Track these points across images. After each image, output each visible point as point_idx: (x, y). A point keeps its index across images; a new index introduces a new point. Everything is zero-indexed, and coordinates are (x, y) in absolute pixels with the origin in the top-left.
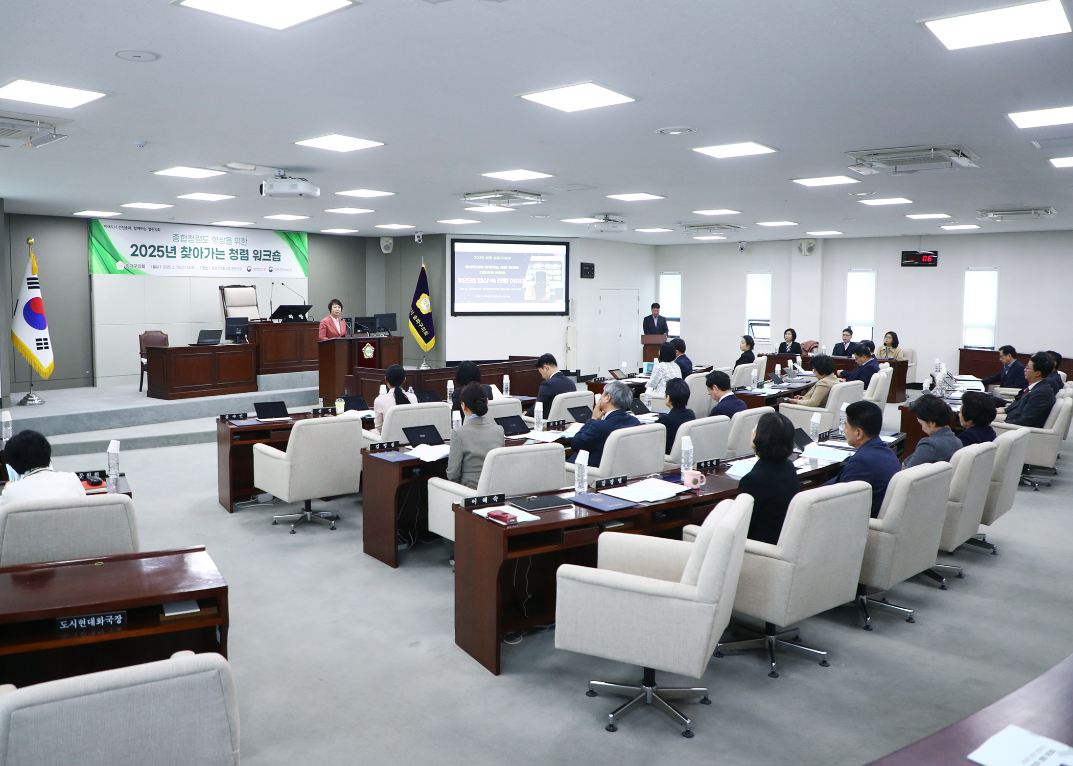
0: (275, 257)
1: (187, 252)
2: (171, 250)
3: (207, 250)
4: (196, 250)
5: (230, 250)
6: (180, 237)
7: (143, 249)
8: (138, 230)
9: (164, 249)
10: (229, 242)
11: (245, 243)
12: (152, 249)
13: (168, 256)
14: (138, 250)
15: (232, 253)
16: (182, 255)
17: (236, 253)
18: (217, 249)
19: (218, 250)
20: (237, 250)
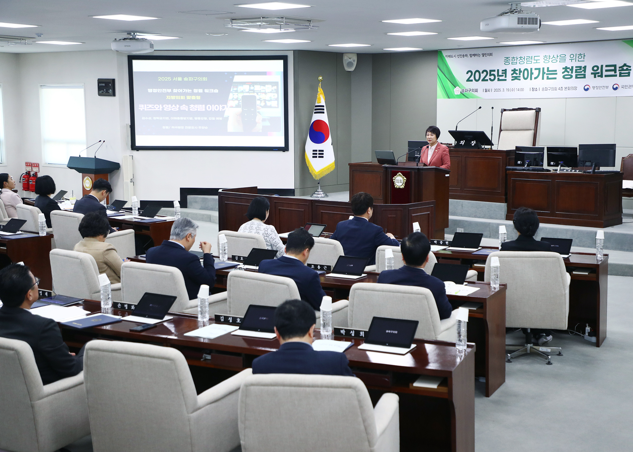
0: (622, 72)
1: (517, 74)
2: (502, 73)
3: (538, 71)
4: (526, 72)
5: (563, 68)
6: (511, 60)
7: (477, 74)
8: (473, 57)
9: (496, 73)
10: (563, 58)
11: (582, 59)
12: (485, 73)
13: (499, 80)
14: (473, 76)
15: (566, 71)
16: (512, 77)
17: (570, 71)
18: (548, 68)
19: (550, 70)
20: (572, 67)
